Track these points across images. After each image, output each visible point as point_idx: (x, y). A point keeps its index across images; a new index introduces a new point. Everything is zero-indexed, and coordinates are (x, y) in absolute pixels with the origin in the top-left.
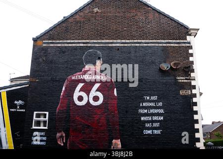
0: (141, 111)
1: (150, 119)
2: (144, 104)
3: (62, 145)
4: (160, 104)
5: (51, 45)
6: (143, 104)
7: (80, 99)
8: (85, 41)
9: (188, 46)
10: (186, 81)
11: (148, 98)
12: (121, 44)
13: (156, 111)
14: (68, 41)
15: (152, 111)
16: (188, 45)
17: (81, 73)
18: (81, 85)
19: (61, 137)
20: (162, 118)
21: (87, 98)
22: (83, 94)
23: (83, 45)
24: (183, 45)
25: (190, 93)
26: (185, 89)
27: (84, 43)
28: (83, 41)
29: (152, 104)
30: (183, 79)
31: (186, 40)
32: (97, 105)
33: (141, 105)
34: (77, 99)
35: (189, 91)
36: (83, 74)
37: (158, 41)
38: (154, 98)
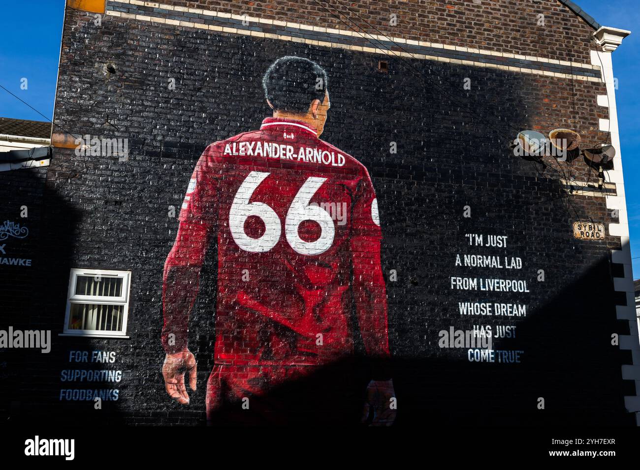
0: (460, 283)
1: (487, 312)
2: (468, 260)
3: (186, 400)
4: (516, 263)
5: (140, 17)
6: (463, 261)
7: (255, 227)
8: (269, 22)
9: (593, 83)
10: (591, 194)
11: (479, 240)
12: (393, 49)
13: (504, 285)
14: (207, 13)
15: (492, 284)
16: (595, 80)
17: (257, 135)
18: (254, 179)
19: (183, 369)
20: (522, 310)
21: (279, 227)
22: (266, 212)
23: (261, 35)
24: (580, 78)
25: (602, 235)
26: (587, 219)
27: (265, 28)
28: (263, 21)
29: (493, 262)
30: (582, 188)
31: (589, 63)
32: (312, 252)
33: (458, 262)
34: (242, 230)
35: (601, 227)
36: (262, 140)
37: (506, 55)
38: (498, 241)
